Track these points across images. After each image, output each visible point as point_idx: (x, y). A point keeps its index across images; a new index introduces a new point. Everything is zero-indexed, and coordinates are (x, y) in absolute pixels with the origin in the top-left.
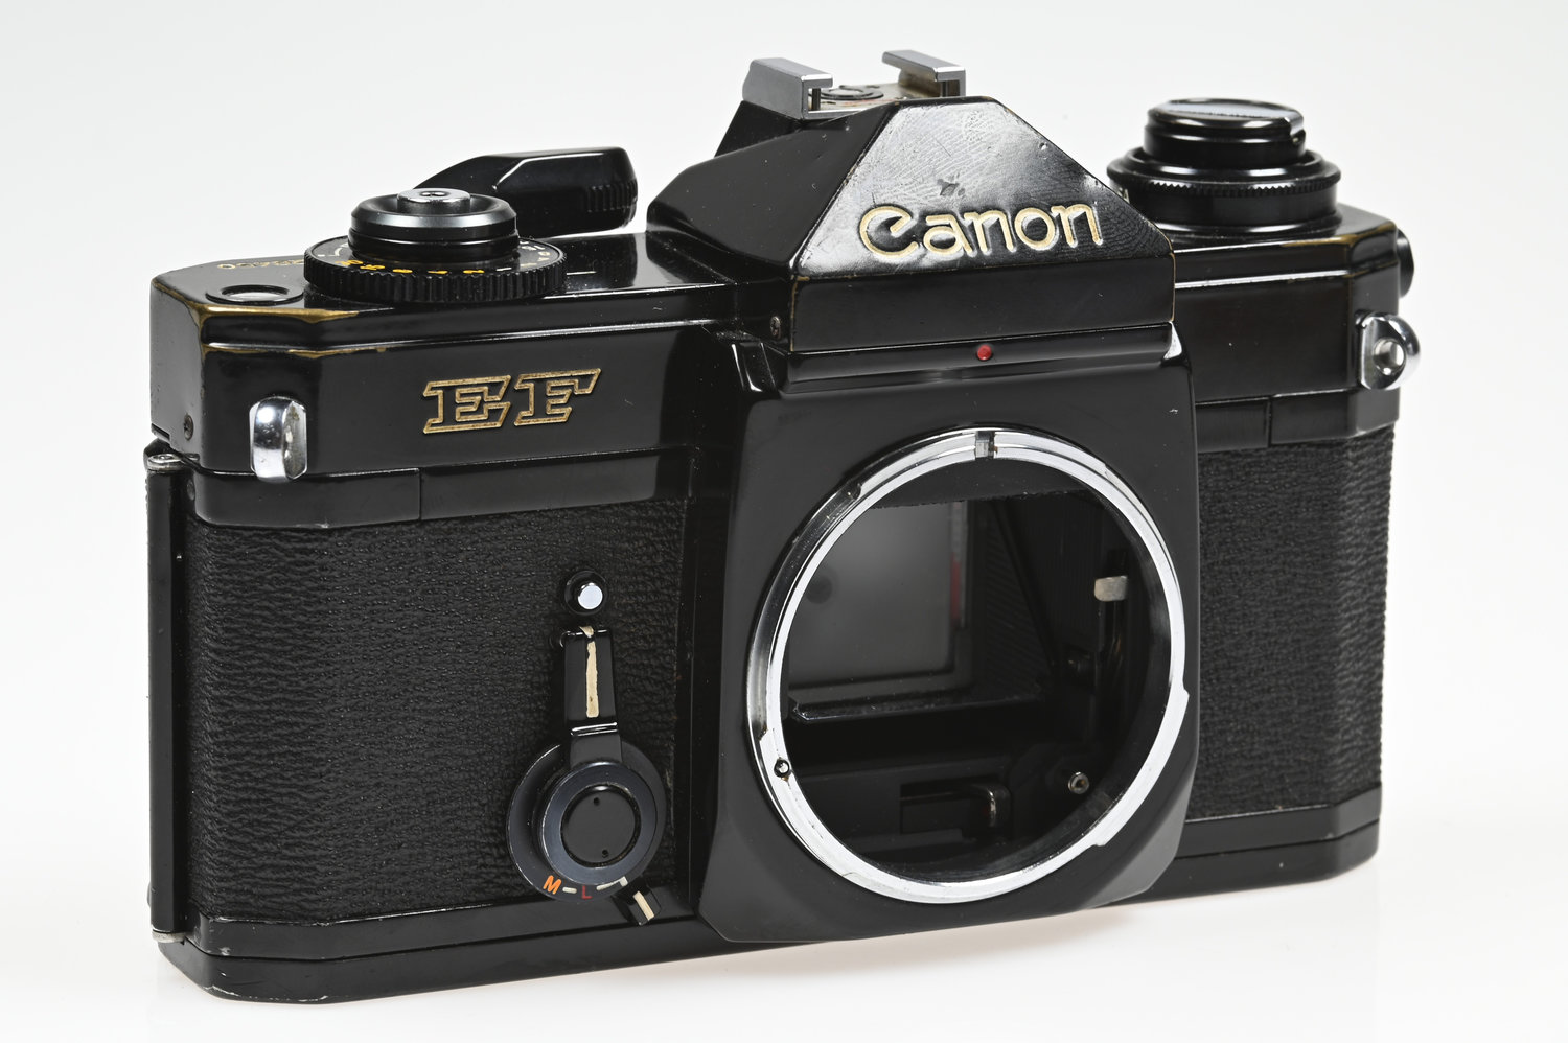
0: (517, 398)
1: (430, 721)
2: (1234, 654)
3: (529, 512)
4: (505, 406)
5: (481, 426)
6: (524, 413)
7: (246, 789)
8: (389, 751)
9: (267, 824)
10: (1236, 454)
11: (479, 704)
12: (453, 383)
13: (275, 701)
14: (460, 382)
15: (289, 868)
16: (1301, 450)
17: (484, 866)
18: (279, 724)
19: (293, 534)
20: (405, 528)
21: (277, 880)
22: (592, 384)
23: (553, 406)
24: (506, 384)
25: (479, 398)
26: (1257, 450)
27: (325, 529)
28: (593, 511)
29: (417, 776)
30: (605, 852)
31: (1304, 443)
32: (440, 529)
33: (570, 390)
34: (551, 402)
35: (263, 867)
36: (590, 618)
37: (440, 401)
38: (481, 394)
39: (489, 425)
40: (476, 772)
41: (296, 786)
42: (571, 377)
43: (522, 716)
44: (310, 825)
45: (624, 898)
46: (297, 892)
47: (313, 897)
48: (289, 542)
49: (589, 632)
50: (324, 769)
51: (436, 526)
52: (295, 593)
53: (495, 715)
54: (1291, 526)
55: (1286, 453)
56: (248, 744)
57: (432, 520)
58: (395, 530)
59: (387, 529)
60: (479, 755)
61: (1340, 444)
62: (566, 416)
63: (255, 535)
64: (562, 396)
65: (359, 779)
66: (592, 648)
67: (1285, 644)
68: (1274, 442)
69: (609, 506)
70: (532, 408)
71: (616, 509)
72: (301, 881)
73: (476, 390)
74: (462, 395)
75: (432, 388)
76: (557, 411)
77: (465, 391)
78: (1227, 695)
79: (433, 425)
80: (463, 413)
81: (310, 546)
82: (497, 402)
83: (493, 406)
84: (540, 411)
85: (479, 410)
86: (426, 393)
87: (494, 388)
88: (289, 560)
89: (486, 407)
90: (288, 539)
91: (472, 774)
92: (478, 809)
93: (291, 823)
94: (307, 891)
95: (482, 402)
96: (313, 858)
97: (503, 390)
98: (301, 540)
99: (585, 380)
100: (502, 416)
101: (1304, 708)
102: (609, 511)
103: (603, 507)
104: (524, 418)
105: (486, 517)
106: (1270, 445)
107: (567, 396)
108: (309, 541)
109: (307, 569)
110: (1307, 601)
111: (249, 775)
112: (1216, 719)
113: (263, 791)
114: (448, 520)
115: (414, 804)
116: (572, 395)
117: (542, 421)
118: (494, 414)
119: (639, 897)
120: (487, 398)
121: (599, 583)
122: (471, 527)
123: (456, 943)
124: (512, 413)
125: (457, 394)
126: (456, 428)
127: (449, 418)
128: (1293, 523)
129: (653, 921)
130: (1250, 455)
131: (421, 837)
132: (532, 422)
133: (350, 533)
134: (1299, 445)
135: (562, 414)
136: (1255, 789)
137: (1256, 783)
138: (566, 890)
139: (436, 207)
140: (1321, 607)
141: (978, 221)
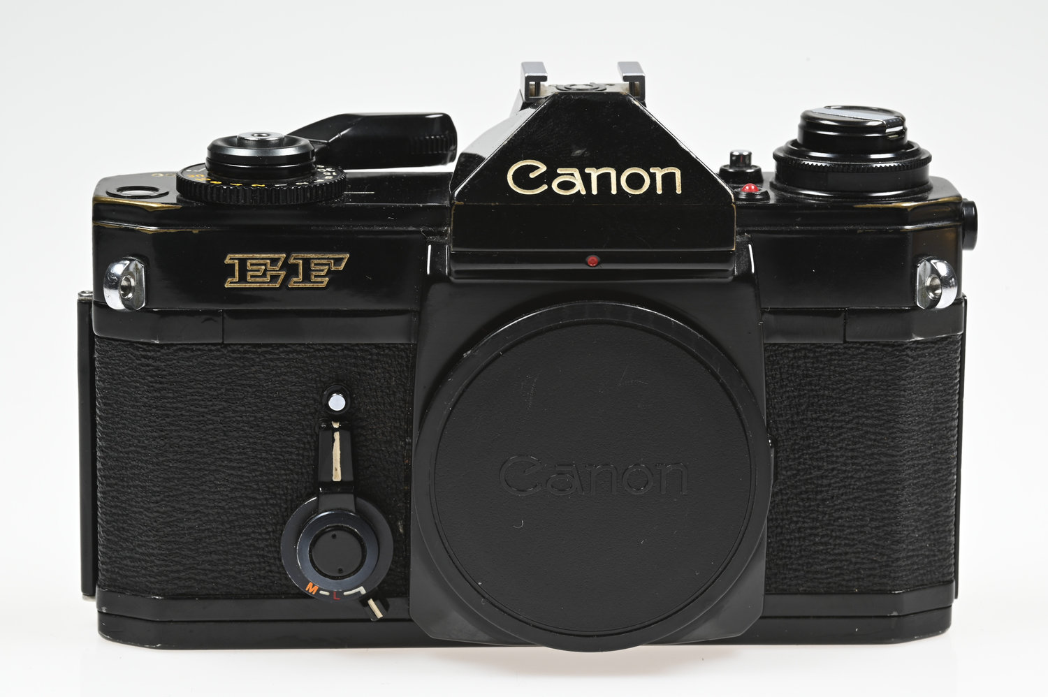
0: (291, 270)
1: (232, 474)
2: (820, 482)
3: (300, 344)
4: (283, 273)
5: (266, 285)
6: (295, 279)
7: (116, 507)
8: (204, 490)
9: (128, 531)
10: (820, 346)
11: (265, 466)
12: (245, 256)
13: (131, 452)
14: (251, 256)
15: (140, 560)
16: (869, 347)
17: (271, 571)
18: (133, 467)
19: (141, 346)
20: (213, 348)
21: (134, 567)
22: (344, 264)
23: (315, 276)
24: (283, 259)
25: (263, 267)
26: (836, 344)
27: (157, 344)
28: (345, 347)
29: (222, 508)
30: (340, 571)
31: (872, 342)
32: (238, 350)
33: (327, 267)
34: (314, 273)
35: (125, 558)
36: (337, 416)
37: (237, 268)
38: (265, 265)
39: (271, 285)
40: (264, 510)
41: (142, 507)
42: (328, 258)
43: (296, 476)
44: (150, 533)
45: (363, 600)
46: (144, 576)
47: (153, 580)
48: (138, 351)
49: (336, 425)
50: (159, 498)
51: (235, 348)
52: (141, 383)
53: (277, 474)
54: (863, 398)
55: (858, 348)
56: (117, 478)
57: (232, 344)
58: (206, 348)
59: (201, 347)
60: (266, 499)
61: (901, 345)
62: (325, 283)
63: (119, 344)
64: (322, 270)
65: (182, 507)
66: (337, 436)
67: (859, 479)
68: (847, 340)
69: (357, 345)
70: (301, 277)
71: (362, 347)
72: (146, 569)
73: (262, 262)
74: (252, 265)
75: (231, 259)
76: (319, 279)
77: (254, 262)
78: (815, 510)
79: (231, 283)
80: (252, 277)
81: (149, 354)
82: (276, 270)
83: (274, 273)
84: (307, 278)
85: (264, 275)
86: (227, 261)
87: (274, 261)
88: (138, 362)
89: (269, 274)
90: (138, 349)
91: (262, 511)
92: (265, 534)
93: (141, 531)
94: (150, 576)
95: (266, 270)
96: (153, 555)
97: (280, 264)
98: (144, 350)
99: (338, 261)
100: (280, 280)
101: (874, 524)
102: (357, 348)
103: (353, 345)
104: (295, 282)
105: (270, 345)
106: (845, 342)
107: (326, 271)
108: (149, 351)
109: (148, 368)
110: (876, 451)
111: (118, 498)
112: (806, 525)
113: (125, 509)
114: (243, 345)
115: (220, 526)
116: (329, 270)
117: (308, 285)
118: (274, 278)
119: (371, 602)
120: (269, 267)
121: (338, 392)
122: (259, 350)
123: (250, 619)
124: (286, 279)
125: (248, 264)
126: (248, 285)
127: (243, 278)
128: (864, 396)
129: (381, 620)
130: (831, 348)
131: (226, 549)
132: (301, 285)
133: (175, 348)
134: (869, 343)
135: (322, 282)
136: (837, 575)
137: (838, 572)
138: (322, 592)
139: (262, 143)
140: (886, 455)
141: (594, 173)
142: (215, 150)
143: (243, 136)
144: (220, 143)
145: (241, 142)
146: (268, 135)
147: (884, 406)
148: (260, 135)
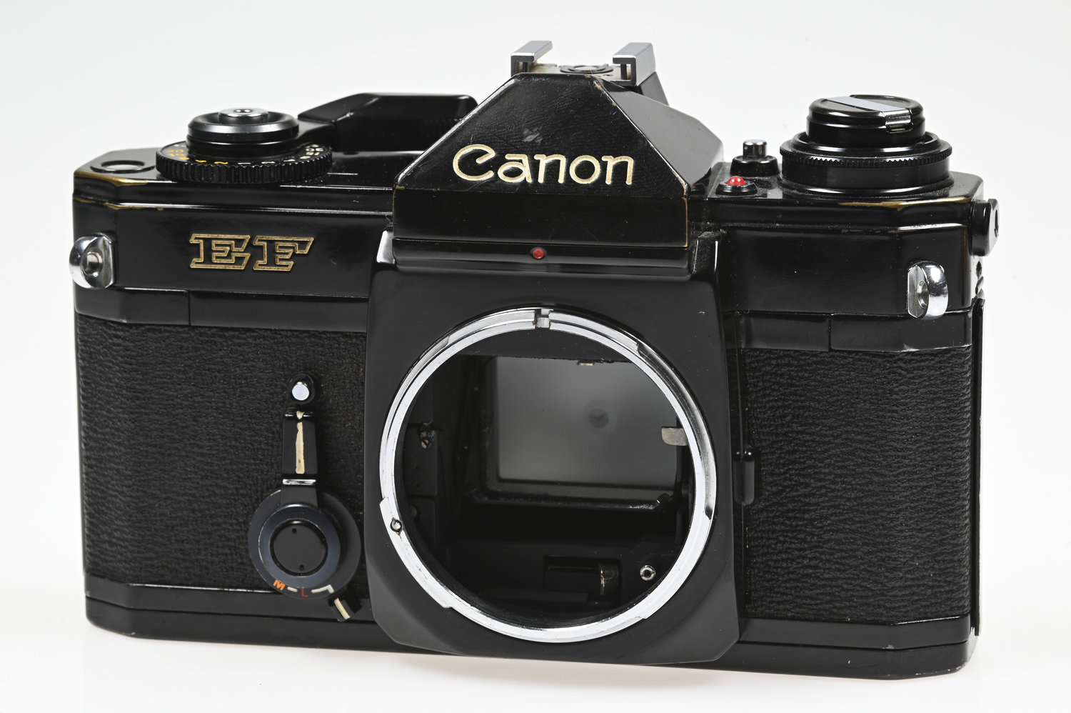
0: (255, 252)
1: (203, 461)
2: (807, 500)
3: (267, 330)
4: (247, 255)
5: (231, 267)
6: (260, 262)
7: (96, 488)
8: (174, 477)
9: (106, 514)
10: (805, 354)
11: (235, 454)
12: (210, 236)
13: (107, 433)
14: (215, 236)
15: (116, 545)
16: (857, 357)
17: (243, 564)
18: (109, 449)
19: (112, 325)
20: (180, 330)
21: (112, 551)
22: (308, 248)
23: (280, 259)
24: (248, 241)
25: (228, 248)
26: (822, 352)
27: (124, 324)
28: (313, 335)
29: (194, 496)
30: (302, 566)
31: (861, 352)
32: (206, 333)
33: (292, 250)
34: (280, 256)
35: (104, 542)
36: (301, 406)
37: (202, 248)
38: (230, 246)
39: (237, 267)
40: (235, 500)
41: (117, 491)
42: (292, 241)
43: (265, 467)
44: (124, 518)
45: (331, 599)
46: (120, 561)
47: (127, 566)
48: (110, 329)
49: (300, 415)
50: (130, 482)
51: (203, 331)
52: (113, 363)
53: (247, 464)
54: (851, 412)
55: (845, 358)
56: (97, 460)
57: (200, 327)
58: (174, 330)
59: (169, 329)
60: (237, 489)
61: (892, 356)
62: (290, 267)
63: (95, 323)
64: (287, 254)
65: (154, 492)
66: (300, 426)
67: (849, 500)
68: (833, 348)
69: (324, 333)
70: (266, 260)
71: (328, 335)
72: (121, 554)
73: (227, 242)
74: (217, 245)
75: (196, 238)
76: (284, 263)
77: (219, 242)
78: (802, 530)
79: (196, 263)
80: (217, 257)
81: (119, 333)
82: (239, 252)
83: (239, 255)
84: (272, 262)
85: (229, 256)
86: (193, 241)
87: (239, 242)
88: (111, 341)
89: (234, 255)
90: (110, 327)
91: (233, 501)
92: (236, 524)
93: (116, 515)
94: (125, 561)
95: (230, 251)
96: (127, 540)
97: (245, 245)
98: (115, 330)
99: (302, 245)
100: (245, 262)
101: (866, 549)
102: (324, 336)
103: (320, 333)
104: (260, 265)
105: (237, 329)
106: (831, 350)
107: (291, 254)
108: (119, 330)
109: (118, 348)
110: (867, 469)
111: (97, 480)
112: (793, 546)
113: (103, 492)
114: (210, 328)
115: (192, 515)
116: (294, 254)
117: (273, 269)
118: (239, 260)
119: (337, 602)
120: (234, 249)
121: (303, 381)
122: (226, 334)
123: (222, 612)
124: (252, 261)
125: (213, 245)
126: (213, 267)
127: (208, 259)
128: (853, 410)
129: (348, 621)
130: (814, 356)
131: (198, 538)
132: (266, 269)
133: (143, 328)
134: (857, 353)
135: (287, 266)
136: (827, 602)
137: (828, 598)
138: (289, 588)
139: (244, 120)
140: (877, 474)
141: (544, 160)
142: (195, 126)
143: (223, 112)
144: (201, 121)
145: (222, 119)
146: (251, 111)
147: (875, 421)
148: (243, 111)
